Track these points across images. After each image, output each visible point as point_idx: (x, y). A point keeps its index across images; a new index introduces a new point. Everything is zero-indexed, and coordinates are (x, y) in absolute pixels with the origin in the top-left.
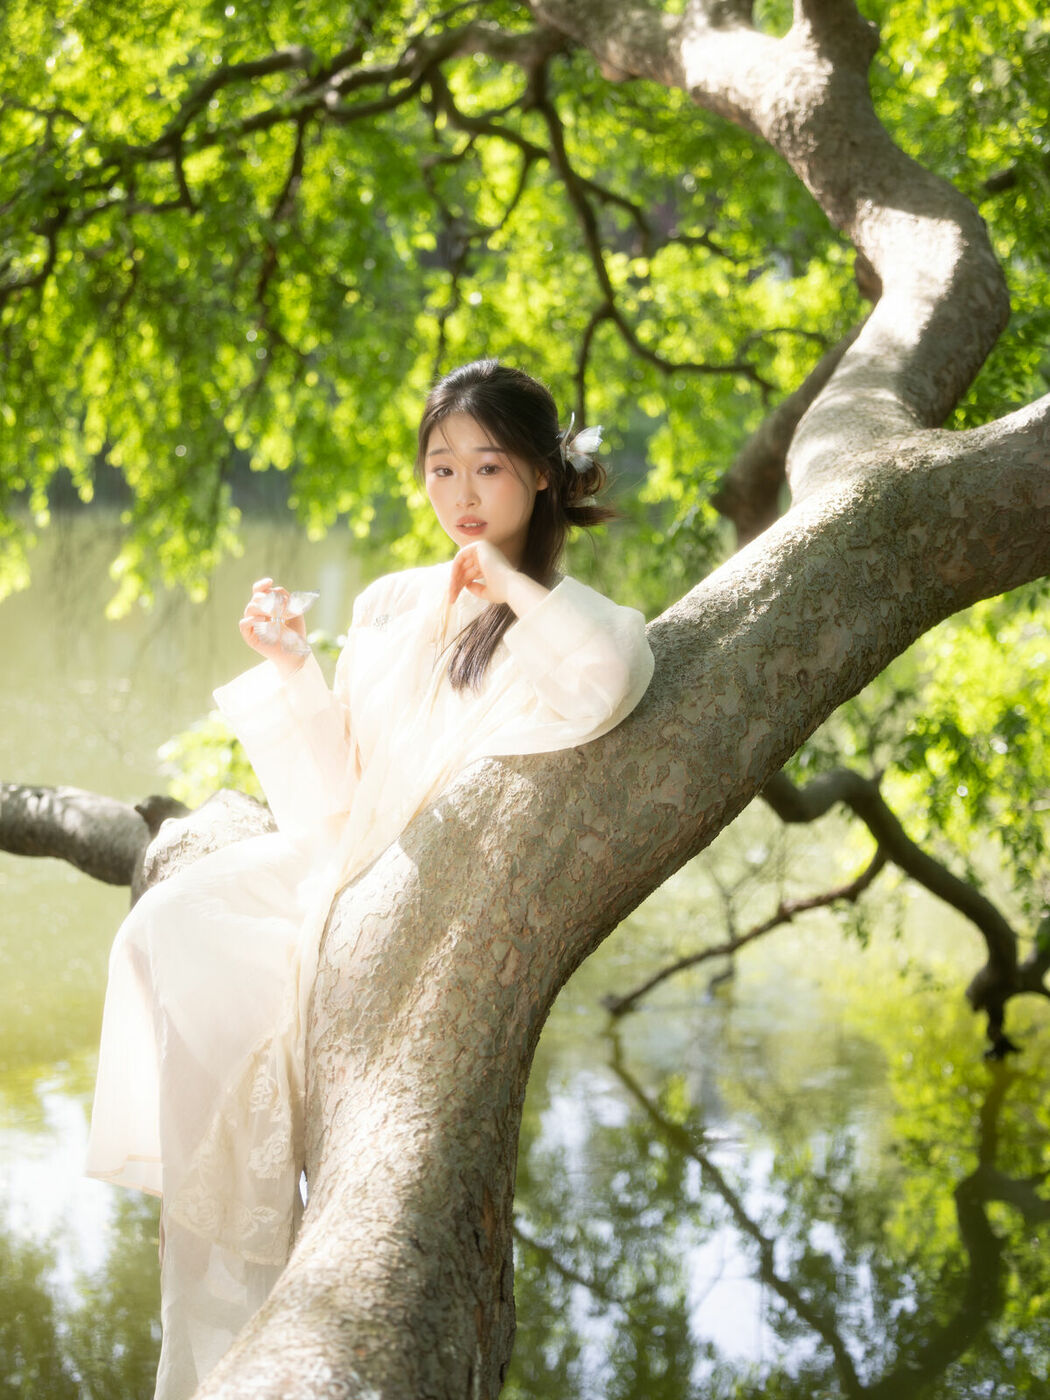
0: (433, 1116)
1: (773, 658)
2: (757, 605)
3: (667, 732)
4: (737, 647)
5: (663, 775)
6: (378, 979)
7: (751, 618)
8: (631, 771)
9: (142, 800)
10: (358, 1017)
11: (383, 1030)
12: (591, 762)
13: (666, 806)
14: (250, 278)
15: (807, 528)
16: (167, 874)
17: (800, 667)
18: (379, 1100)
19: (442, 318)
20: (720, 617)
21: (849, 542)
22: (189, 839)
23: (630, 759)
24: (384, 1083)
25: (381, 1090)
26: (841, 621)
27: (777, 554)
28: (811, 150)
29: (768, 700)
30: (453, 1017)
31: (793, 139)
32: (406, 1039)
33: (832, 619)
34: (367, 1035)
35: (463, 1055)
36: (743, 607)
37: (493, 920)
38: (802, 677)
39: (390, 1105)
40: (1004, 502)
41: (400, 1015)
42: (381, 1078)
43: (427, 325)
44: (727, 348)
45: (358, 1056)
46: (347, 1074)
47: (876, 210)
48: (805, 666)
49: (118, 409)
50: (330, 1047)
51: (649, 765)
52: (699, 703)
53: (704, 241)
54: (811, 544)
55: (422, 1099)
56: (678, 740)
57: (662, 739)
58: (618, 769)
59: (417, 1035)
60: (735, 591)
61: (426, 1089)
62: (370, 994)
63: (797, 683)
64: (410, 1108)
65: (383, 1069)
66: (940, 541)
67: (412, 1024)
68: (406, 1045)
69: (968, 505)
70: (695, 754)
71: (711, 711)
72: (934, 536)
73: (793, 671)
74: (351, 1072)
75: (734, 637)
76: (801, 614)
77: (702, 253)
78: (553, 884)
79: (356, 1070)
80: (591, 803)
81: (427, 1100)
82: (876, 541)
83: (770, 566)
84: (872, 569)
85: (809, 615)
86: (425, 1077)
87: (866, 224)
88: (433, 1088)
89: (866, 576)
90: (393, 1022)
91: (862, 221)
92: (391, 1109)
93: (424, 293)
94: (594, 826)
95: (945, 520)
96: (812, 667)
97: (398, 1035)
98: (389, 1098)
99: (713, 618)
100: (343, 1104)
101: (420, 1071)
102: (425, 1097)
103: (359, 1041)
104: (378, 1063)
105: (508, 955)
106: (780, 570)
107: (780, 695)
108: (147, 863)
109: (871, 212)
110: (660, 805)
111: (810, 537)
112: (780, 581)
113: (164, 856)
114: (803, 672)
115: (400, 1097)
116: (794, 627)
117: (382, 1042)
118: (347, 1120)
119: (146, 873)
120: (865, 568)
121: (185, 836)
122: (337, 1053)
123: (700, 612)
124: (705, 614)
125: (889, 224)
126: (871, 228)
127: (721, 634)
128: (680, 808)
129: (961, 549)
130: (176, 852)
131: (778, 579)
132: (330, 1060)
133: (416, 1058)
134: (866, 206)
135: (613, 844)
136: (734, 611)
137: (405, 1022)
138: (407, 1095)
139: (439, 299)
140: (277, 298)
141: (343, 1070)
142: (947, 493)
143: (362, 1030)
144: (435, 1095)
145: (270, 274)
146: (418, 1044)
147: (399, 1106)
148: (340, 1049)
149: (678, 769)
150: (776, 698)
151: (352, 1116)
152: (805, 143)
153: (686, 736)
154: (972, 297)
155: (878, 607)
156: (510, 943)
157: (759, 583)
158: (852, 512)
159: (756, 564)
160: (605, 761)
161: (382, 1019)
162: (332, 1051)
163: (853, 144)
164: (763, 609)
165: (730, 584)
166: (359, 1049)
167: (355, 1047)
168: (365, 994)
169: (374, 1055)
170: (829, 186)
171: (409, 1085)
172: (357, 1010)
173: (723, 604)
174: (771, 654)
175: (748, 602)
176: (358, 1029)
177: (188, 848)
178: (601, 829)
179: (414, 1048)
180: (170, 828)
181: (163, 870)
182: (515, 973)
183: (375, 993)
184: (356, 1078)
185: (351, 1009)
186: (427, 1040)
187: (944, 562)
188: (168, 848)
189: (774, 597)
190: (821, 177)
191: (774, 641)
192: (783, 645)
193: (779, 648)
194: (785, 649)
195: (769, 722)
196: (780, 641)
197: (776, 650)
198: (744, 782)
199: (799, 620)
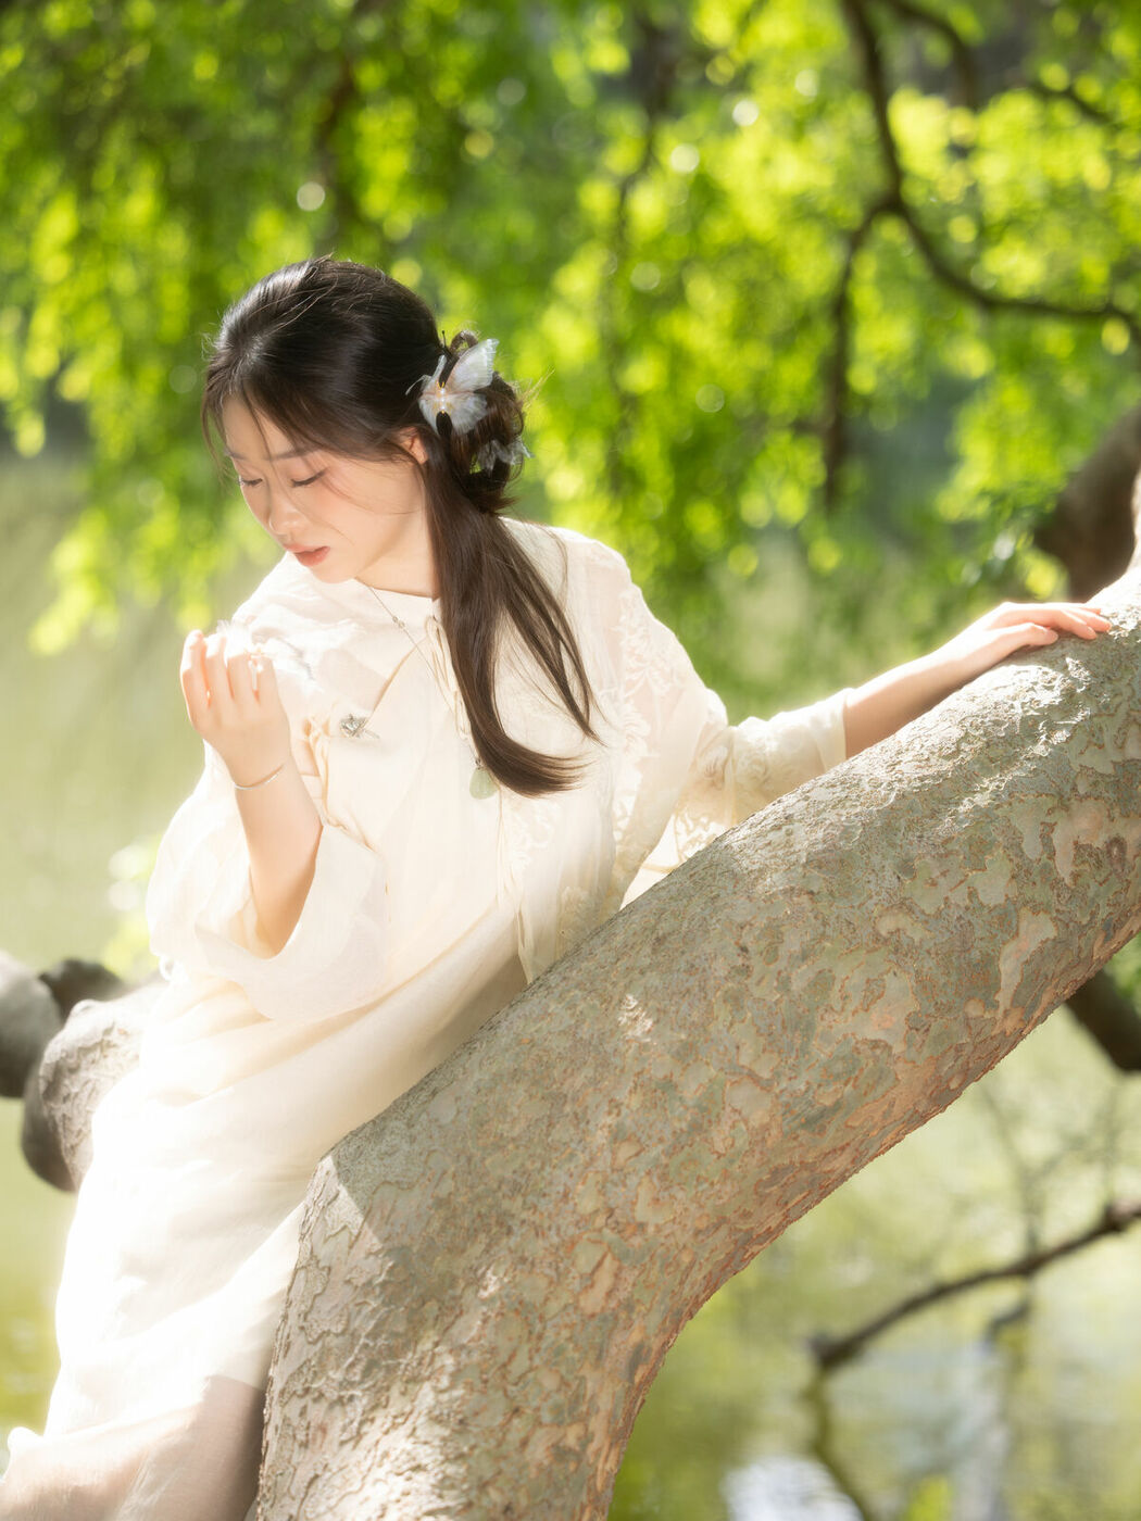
0: (458, 1513)
1: (1070, 817)
2: (1052, 728)
3: (886, 926)
4: (1011, 795)
5: (873, 993)
6: (390, 1289)
7: (1040, 749)
8: (822, 983)
9: (52, 963)
10: (353, 1346)
11: (390, 1370)
12: (757, 964)
13: (875, 1044)
14: (310, 108)
17: (1113, 835)
18: (377, 1481)
19: (625, 186)
20: (988, 745)
22: (114, 1037)
23: (823, 963)
24: (386, 1455)
25: (380, 1466)
29: (1056, 883)
30: (503, 1357)
32: (427, 1387)
34: (367, 1373)
35: (516, 1421)
36: (1030, 729)
37: (580, 1209)
38: (1115, 851)
39: (391, 1492)
41: (420, 1348)
42: (382, 1448)
43: (597, 198)
44: (1094, 270)
45: (348, 1408)
46: (329, 1437)
48: (1123, 835)
49: (83, 305)
50: (307, 1391)
51: (850, 974)
52: (942, 880)
53: (1069, 94)
55: (444, 1485)
56: (903, 939)
57: (877, 937)
58: (800, 979)
59: (445, 1382)
60: (1017, 704)
61: (451, 1469)
62: (375, 1311)
63: (1106, 861)
64: (424, 1499)
65: (387, 1433)
67: (438, 1364)
68: (426, 1396)
70: (929, 964)
71: (959, 897)
73: (1101, 840)
74: (335, 1433)
75: (1009, 778)
76: (1121, 749)
77: (1063, 113)
78: (682, 1156)
79: (344, 1429)
80: (753, 1030)
81: (452, 1487)
86: (451, 1452)
88: (462, 1470)
90: (409, 1358)
92: (393, 1497)
93: (600, 141)
94: (756, 1068)
96: (1131, 835)
97: (415, 1380)
98: (393, 1479)
99: (980, 744)
100: (320, 1483)
101: (444, 1439)
102: (448, 1483)
103: (352, 1384)
104: (378, 1422)
105: (600, 1264)
107: (1076, 876)
108: (43, 1071)
110: (865, 1041)
113: (72, 1061)
114: (1117, 842)
115: (409, 1479)
116: (1108, 769)
117: (388, 1389)
118: (322, 1509)
119: (42, 1087)
121: (107, 1032)
122: (315, 1400)
123: (957, 733)
124: (965, 738)
127: (989, 772)
128: (898, 1049)
130: (91, 1056)
131: (1089, 689)
132: (303, 1413)
133: (437, 1420)
135: (784, 1099)
136: (1013, 736)
137: (427, 1360)
138: (420, 1477)
139: (621, 157)
140: (354, 137)
141: (323, 1429)
143: (359, 1369)
144: (464, 1480)
145: (345, 98)
146: (445, 1397)
147: (406, 1494)
148: (322, 1395)
149: (899, 986)
150: (1068, 881)
151: (332, 1502)
153: (916, 933)
156: (605, 1247)
157: (1057, 692)
160: (781, 964)
161: (393, 1353)
162: (308, 1399)
164: (1061, 736)
165: (1011, 691)
166: (351, 1398)
167: (346, 1394)
168: (367, 1310)
169: (374, 1408)
171: (424, 1462)
172: (353, 1335)
173: (997, 723)
174: (1067, 809)
175: (1036, 723)
176: (352, 1365)
177: (111, 1052)
178: (766, 1074)
179: (438, 1402)
180: (87, 1018)
182: (609, 1294)
183: (384, 1310)
184: (343, 1443)
185: (343, 1333)
186: (459, 1392)
188: (81, 1049)
189: (1080, 717)
191: (1074, 789)
192: (1087, 796)
193: (1081, 799)
194: (1090, 803)
195: (1054, 920)
196: (1082, 790)
197: (1074, 804)
198: (1006, 1014)
199: (1118, 758)
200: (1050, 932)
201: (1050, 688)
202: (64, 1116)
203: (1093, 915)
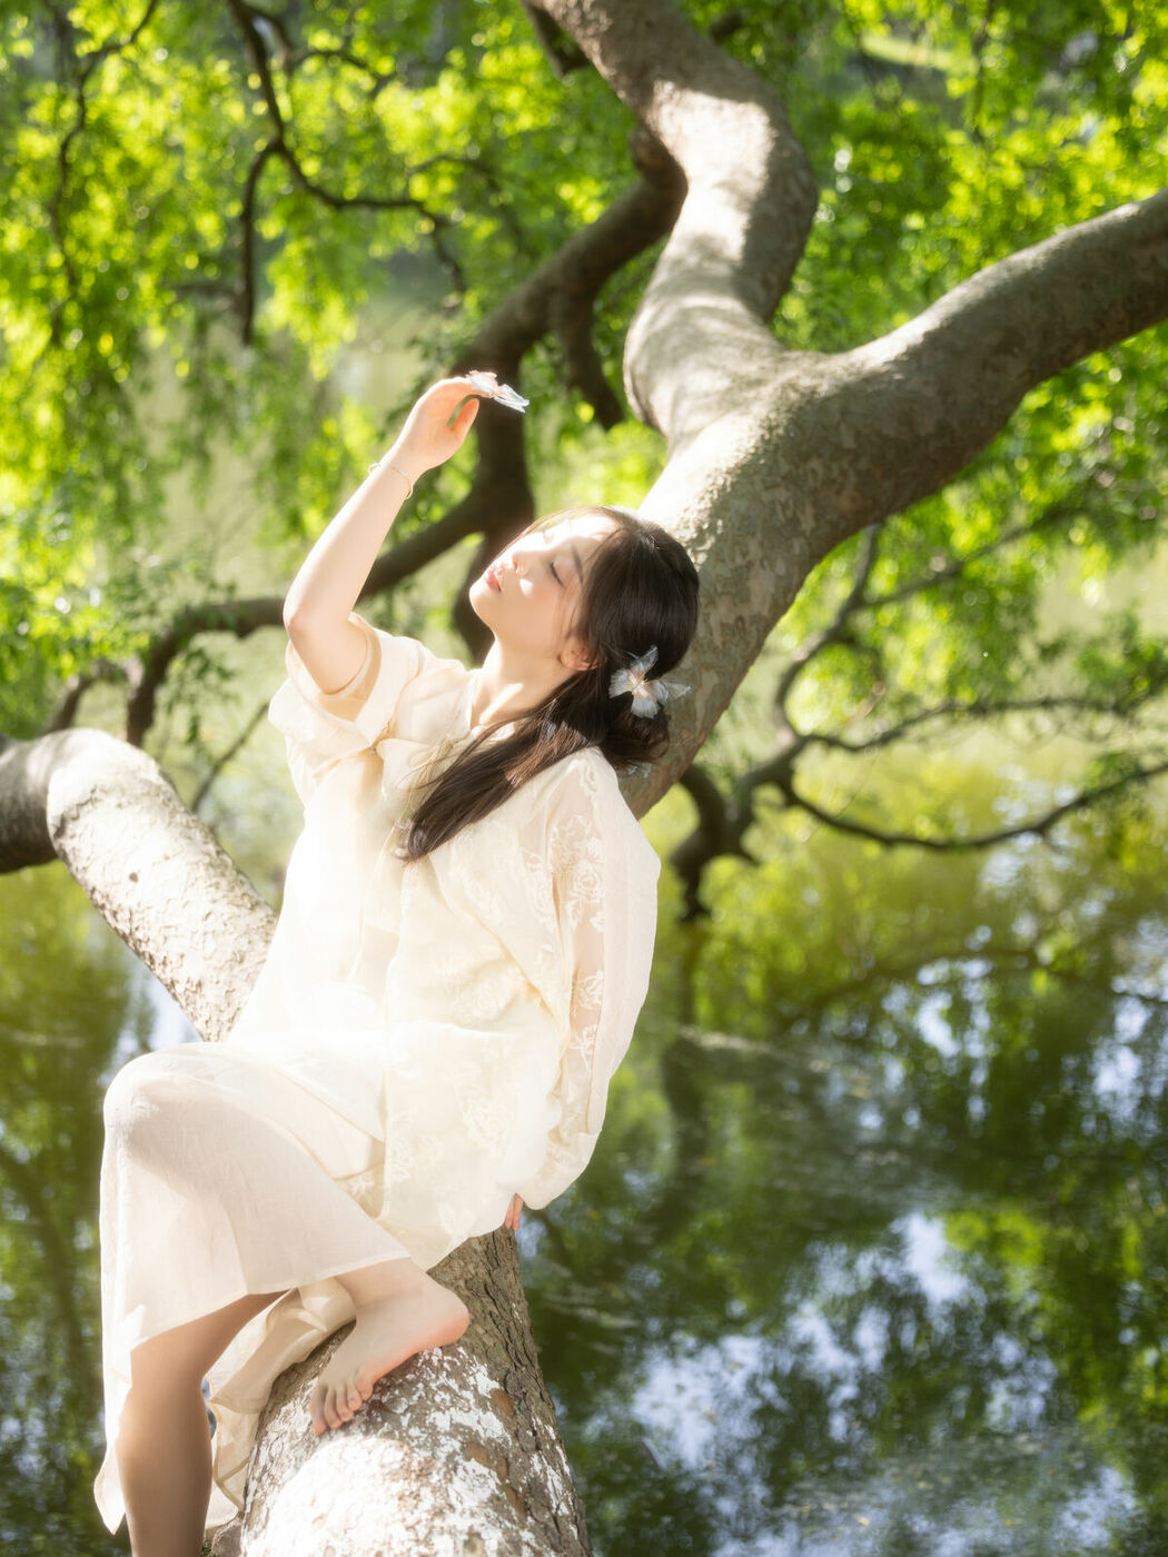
1: (716, 608)
15: (725, 469)
16: (78, 831)
17: (738, 614)
21: (763, 481)
22: (98, 794)
26: (766, 563)
27: (703, 498)
28: (604, 28)
29: (715, 650)
31: (583, 16)
33: (758, 563)
38: (740, 624)
40: (889, 430)
47: (677, 95)
48: (742, 613)
54: (733, 485)
63: (736, 631)
66: (835, 473)
69: (858, 435)
72: (829, 469)
73: (731, 620)
76: (733, 560)
82: (784, 478)
83: (700, 511)
84: (784, 507)
85: (739, 561)
87: (666, 110)
89: (781, 516)
91: (661, 105)
95: (839, 451)
96: (746, 613)
106: (711, 516)
107: (724, 644)
108: (53, 820)
109: (671, 97)
111: (730, 479)
112: (712, 528)
113: (74, 813)
114: (740, 619)
116: (728, 575)
119: (55, 830)
120: (779, 508)
121: (93, 791)
125: (692, 111)
126: (671, 114)
129: (852, 479)
130: (86, 807)
131: (709, 524)
134: (665, 90)
142: (839, 423)
150: (720, 647)
152: (597, 20)
154: (787, 191)
155: (791, 547)
157: (693, 531)
158: (761, 451)
159: (686, 510)
163: (649, 24)
164: (702, 557)
170: (624, 67)
174: (714, 603)
177: (98, 805)
181: (71, 828)
187: (838, 493)
188: (78, 805)
189: (709, 546)
190: (615, 59)
191: (716, 590)
192: (723, 593)
193: (720, 595)
194: (724, 597)
195: (717, 672)
196: (720, 590)
197: (717, 599)
198: (700, 733)
199: (732, 567)
200: (716, 680)
201: (688, 527)
202: (74, 849)
203: (735, 665)
